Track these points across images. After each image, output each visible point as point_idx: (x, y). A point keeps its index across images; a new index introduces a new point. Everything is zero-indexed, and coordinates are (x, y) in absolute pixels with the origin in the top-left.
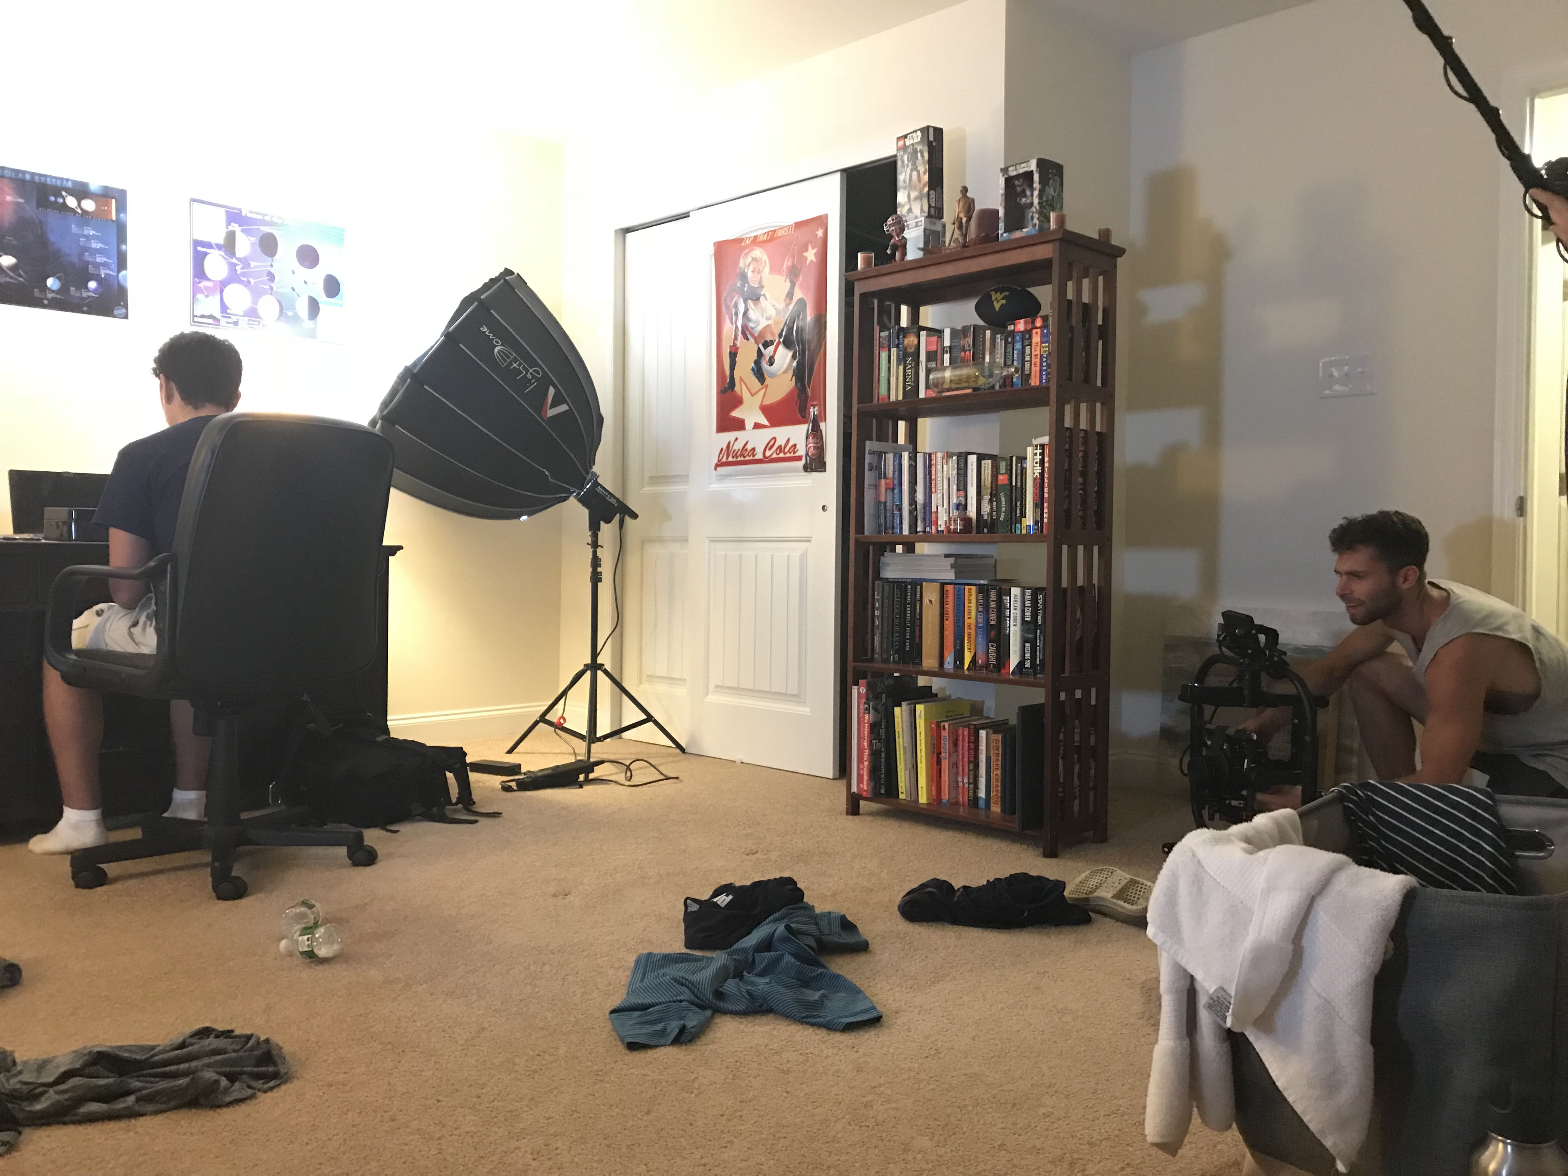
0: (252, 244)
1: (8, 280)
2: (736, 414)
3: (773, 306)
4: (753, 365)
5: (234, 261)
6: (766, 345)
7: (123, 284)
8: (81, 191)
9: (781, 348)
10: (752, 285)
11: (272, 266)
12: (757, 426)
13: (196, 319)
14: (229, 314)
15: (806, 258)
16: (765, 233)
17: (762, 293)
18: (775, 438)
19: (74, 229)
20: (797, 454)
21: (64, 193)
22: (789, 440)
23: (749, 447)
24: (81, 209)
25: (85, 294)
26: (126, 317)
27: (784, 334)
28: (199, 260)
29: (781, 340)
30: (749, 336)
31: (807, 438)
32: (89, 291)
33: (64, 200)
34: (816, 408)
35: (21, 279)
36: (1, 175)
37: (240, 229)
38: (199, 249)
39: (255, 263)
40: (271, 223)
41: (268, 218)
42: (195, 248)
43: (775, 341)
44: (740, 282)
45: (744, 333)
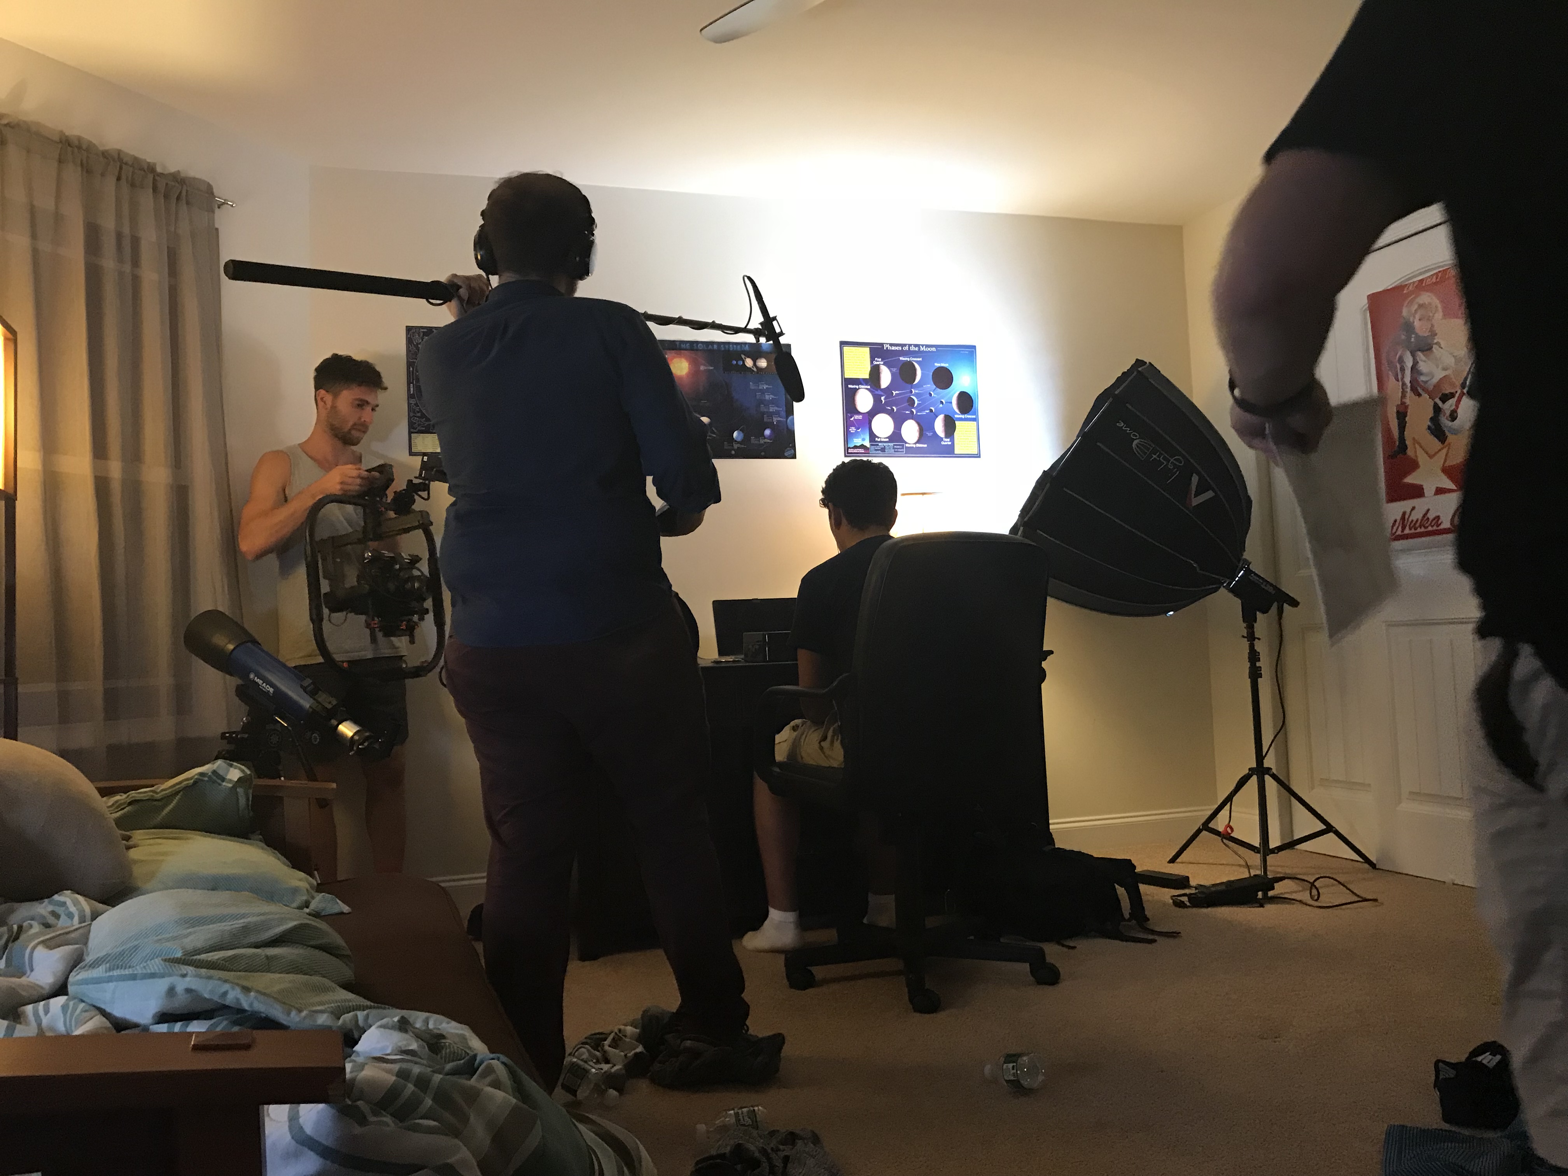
0: (893, 375)
3: (1451, 354)
4: (1429, 423)
5: (879, 392)
7: (790, 427)
8: (755, 352)
9: (1465, 401)
10: (1421, 334)
11: (912, 392)
12: (1440, 491)
13: (851, 450)
14: (877, 442)
16: (1434, 274)
17: (1435, 342)
21: (743, 356)
23: (1431, 516)
24: (757, 367)
25: (762, 442)
26: (794, 457)
27: (1468, 383)
28: (849, 397)
29: (1465, 391)
30: (1420, 391)
32: (765, 438)
33: (744, 362)
35: (715, 436)
36: (695, 348)
37: (882, 363)
38: (849, 386)
39: (897, 392)
40: (909, 353)
41: (907, 348)
42: (846, 387)
43: (1456, 392)
44: (1405, 333)
45: (1414, 389)
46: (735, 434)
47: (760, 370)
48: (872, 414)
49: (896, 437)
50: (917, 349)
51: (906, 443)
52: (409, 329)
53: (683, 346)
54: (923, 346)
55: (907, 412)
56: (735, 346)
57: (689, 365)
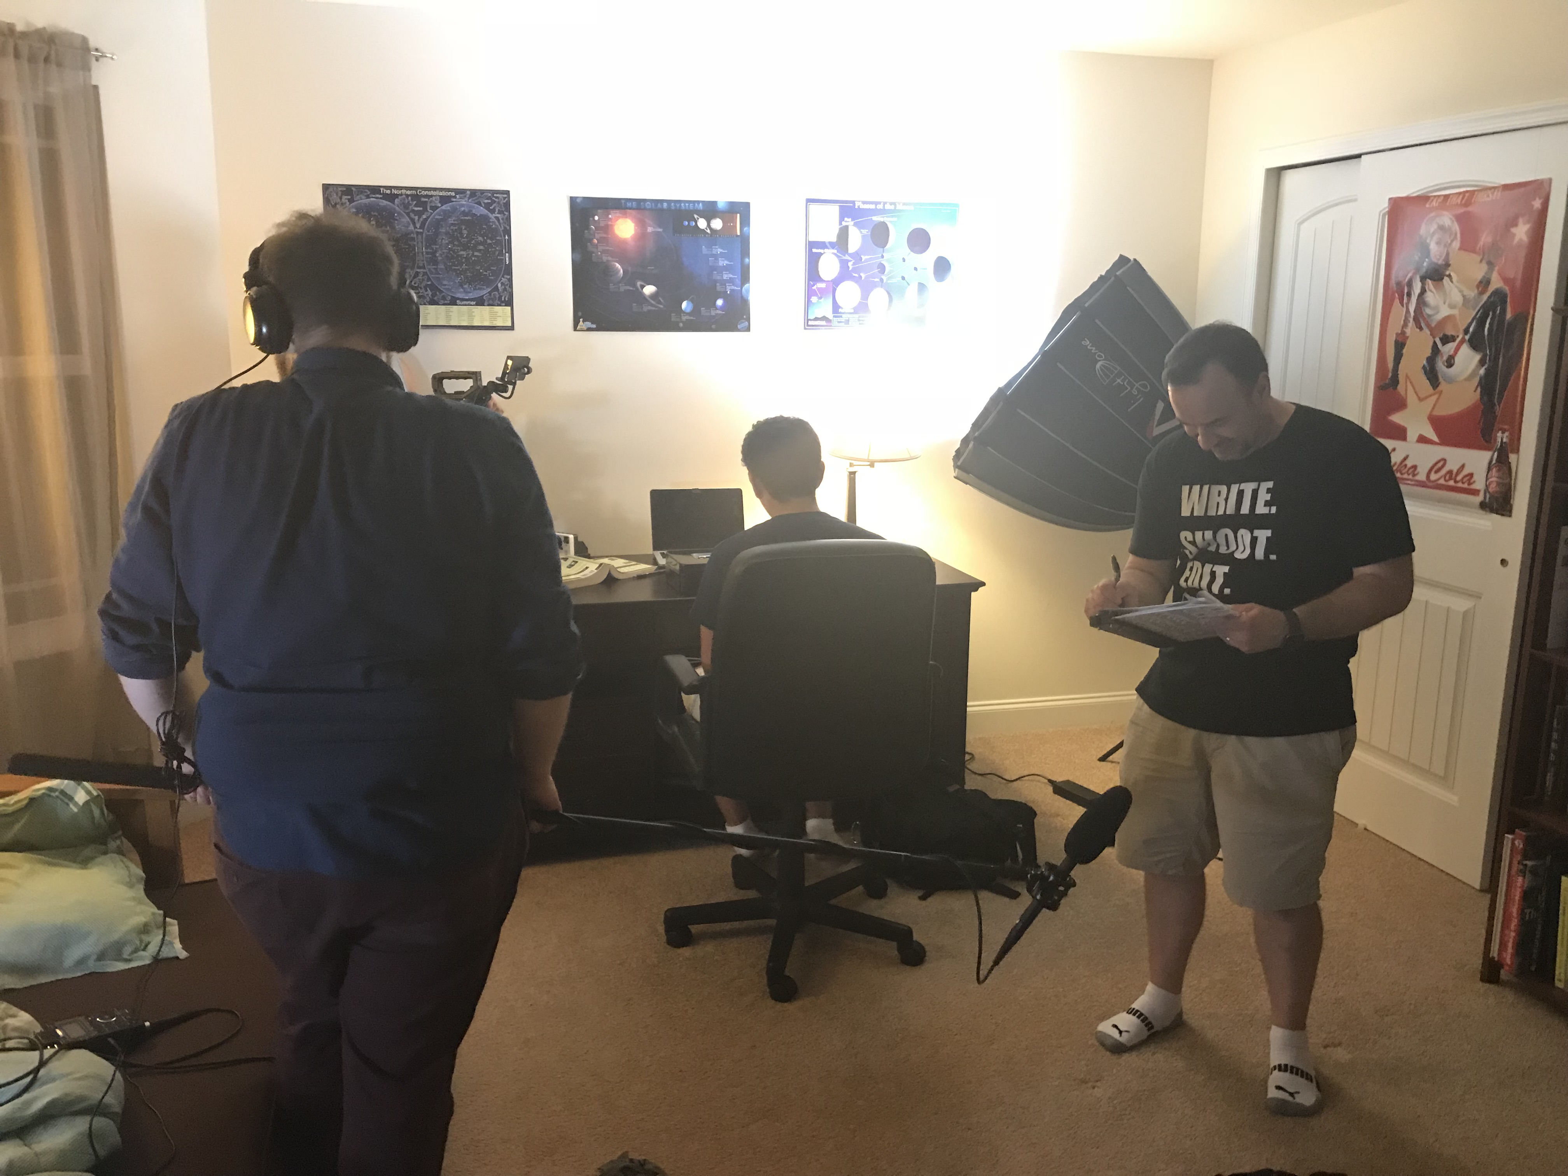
0: (864, 237)
1: (650, 308)
2: (1397, 418)
3: (1461, 292)
4: (1425, 362)
5: (847, 257)
6: (1446, 340)
7: (745, 296)
8: (710, 210)
9: (1465, 349)
10: (1435, 260)
11: (883, 257)
12: (1422, 439)
13: (810, 323)
14: (841, 313)
15: (1514, 235)
16: (1460, 193)
17: (1447, 273)
18: (1445, 460)
19: (705, 250)
20: (1474, 487)
21: (696, 216)
22: (1463, 466)
23: (1409, 463)
24: (711, 229)
25: (713, 313)
26: (748, 329)
27: (1471, 330)
28: (813, 261)
29: (1467, 337)
30: (1423, 325)
31: (1489, 469)
32: (717, 309)
33: (696, 222)
34: (1507, 434)
35: (662, 306)
36: (642, 207)
37: (852, 223)
38: (814, 250)
39: (867, 257)
40: (883, 212)
41: (880, 207)
42: (810, 250)
43: (1458, 336)
44: (1419, 254)
45: (1416, 319)
46: (684, 305)
47: (713, 231)
48: (836, 283)
49: (862, 308)
50: (892, 207)
52: (326, 187)
53: (629, 204)
54: (899, 203)
55: (876, 280)
56: (687, 204)
57: (635, 226)
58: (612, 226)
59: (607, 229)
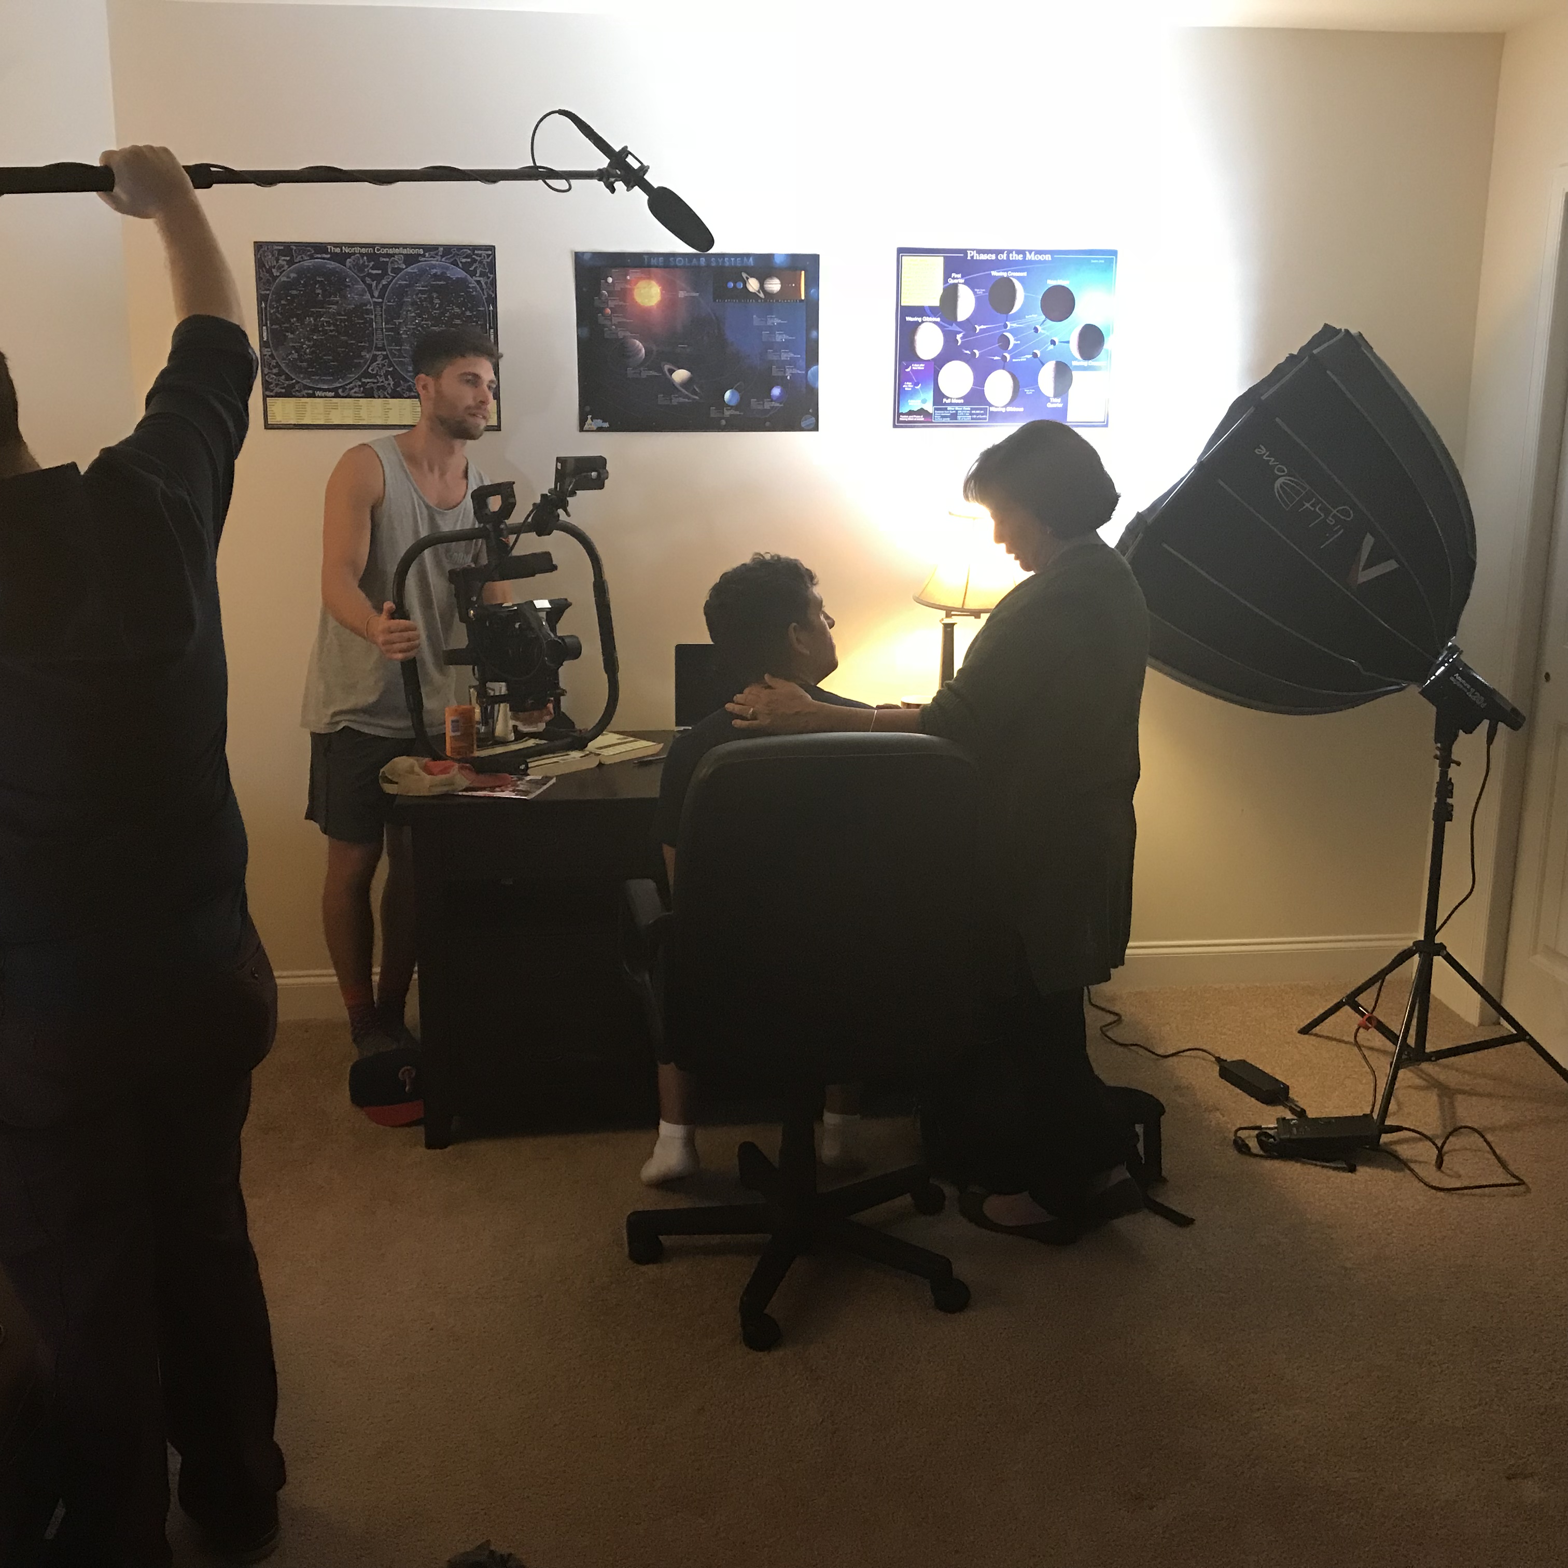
0: (978, 299)
1: (681, 400)
5: (955, 328)
7: (812, 383)
8: (764, 266)
11: (1006, 326)
14: (946, 404)
19: (756, 321)
21: (744, 275)
24: (765, 292)
25: (767, 406)
26: (815, 428)
28: (907, 334)
32: (772, 400)
33: (745, 284)
35: (697, 398)
36: (672, 264)
37: (962, 281)
38: (908, 319)
39: (982, 327)
40: (1008, 265)
41: (1003, 257)
42: (903, 319)
46: (728, 395)
47: (768, 295)
48: (938, 363)
49: (976, 397)
50: (1020, 257)
51: (991, 405)
52: (258, 246)
53: (654, 261)
54: (1030, 252)
55: (996, 358)
56: (733, 259)
57: (662, 290)
58: (631, 290)
59: (625, 294)
